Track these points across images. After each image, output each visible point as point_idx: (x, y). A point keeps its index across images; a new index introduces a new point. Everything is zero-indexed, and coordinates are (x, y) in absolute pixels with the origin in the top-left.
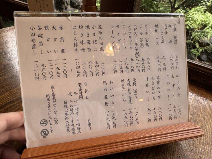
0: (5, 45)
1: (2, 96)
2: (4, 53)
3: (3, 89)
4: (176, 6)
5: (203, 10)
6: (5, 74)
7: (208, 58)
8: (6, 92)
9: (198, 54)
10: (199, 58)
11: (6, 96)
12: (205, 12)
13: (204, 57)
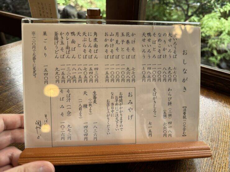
0: (9, 61)
1: (9, 109)
2: (9, 68)
3: (9, 103)
4: (190, 14)
5: (217, 17)
6: (10, 89)
7: (227, 66)
8: (13, 106)
9: (217, 62)
10: (219, 66)
11: (13, 109)
12: (220, 19)
13: (223, 65)
